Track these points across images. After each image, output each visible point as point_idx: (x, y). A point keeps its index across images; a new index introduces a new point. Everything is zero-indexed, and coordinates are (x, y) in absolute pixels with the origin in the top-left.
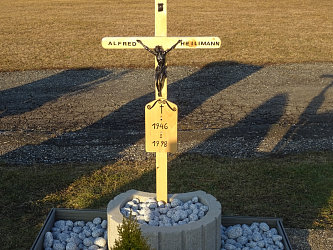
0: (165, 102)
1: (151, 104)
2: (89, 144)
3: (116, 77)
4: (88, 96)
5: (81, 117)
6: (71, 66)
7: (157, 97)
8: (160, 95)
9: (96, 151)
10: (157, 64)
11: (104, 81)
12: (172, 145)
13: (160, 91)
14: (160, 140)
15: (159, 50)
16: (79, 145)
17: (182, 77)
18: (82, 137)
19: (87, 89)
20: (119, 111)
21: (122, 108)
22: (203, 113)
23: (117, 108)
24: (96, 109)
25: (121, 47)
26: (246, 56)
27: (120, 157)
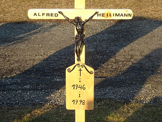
0: (83, 66)
1: (71, 67)
2: (22, 90)
3: (46, 30)
4: (22, 46)
5: (16, 65)
6: (9, 20)
7: (76, 62)
8: (79, 60)
9: (27, 95)
10: (76, 33)
11: (36, 33)
12: (89, 103)
13: (79, 56)
14: (79, 99)
15: (78, 20)
16: (13, 90)
17: (99, 30)
18: (16, 83)
19: (22, 40)
20: (47, 60)
21: (50, 57)
22: (117, 62)
23: (45, 57)
24: (28, 58)
25: (45, 17)
26: (153, 13)
27: (47, 101)
